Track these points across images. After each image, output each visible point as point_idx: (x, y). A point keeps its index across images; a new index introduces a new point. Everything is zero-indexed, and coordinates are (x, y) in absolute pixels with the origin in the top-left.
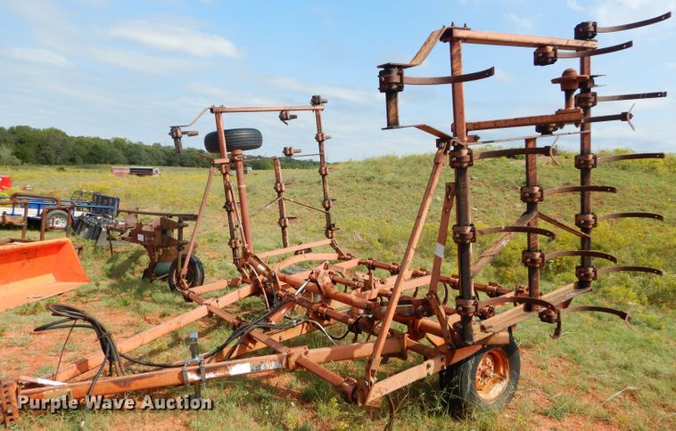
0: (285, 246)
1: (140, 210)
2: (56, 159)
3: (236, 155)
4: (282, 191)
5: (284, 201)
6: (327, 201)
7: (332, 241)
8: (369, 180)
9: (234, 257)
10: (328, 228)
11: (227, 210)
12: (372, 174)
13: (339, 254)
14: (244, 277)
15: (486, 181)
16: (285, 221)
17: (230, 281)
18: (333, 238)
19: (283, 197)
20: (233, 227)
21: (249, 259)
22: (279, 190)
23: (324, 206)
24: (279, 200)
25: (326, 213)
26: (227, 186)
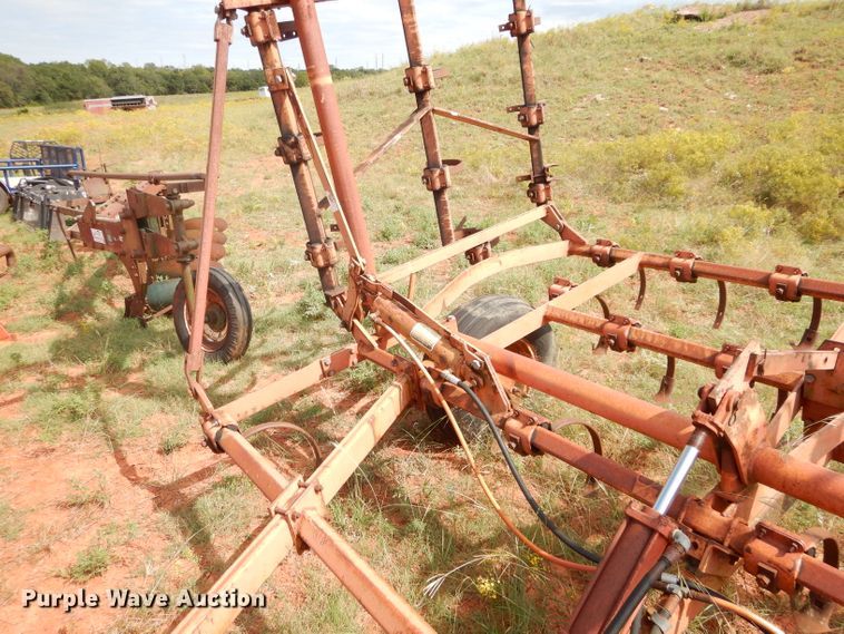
0: (446, 240)
1: (110, 171)
2: (15, 99)
4: (428, 88)
5: (435, 118)
6: (534, 110)
7: (548, 211)
8: (477, 79)
9: (327, 292)
10: (539, 179)
11: (288, 161)
12: (479, 69)
13: (571, 240)
14: (364, 344)
15: (666, 62)
16: (442, 174)
17: (329, 362)
18: (550, 203)
19: (430, 107)
20: (312, 206)
21: (379, 303)
22: (421, 86)
23: (525, 122)
24: (421, 114)
25: (531, 141)
26: (277, 85)
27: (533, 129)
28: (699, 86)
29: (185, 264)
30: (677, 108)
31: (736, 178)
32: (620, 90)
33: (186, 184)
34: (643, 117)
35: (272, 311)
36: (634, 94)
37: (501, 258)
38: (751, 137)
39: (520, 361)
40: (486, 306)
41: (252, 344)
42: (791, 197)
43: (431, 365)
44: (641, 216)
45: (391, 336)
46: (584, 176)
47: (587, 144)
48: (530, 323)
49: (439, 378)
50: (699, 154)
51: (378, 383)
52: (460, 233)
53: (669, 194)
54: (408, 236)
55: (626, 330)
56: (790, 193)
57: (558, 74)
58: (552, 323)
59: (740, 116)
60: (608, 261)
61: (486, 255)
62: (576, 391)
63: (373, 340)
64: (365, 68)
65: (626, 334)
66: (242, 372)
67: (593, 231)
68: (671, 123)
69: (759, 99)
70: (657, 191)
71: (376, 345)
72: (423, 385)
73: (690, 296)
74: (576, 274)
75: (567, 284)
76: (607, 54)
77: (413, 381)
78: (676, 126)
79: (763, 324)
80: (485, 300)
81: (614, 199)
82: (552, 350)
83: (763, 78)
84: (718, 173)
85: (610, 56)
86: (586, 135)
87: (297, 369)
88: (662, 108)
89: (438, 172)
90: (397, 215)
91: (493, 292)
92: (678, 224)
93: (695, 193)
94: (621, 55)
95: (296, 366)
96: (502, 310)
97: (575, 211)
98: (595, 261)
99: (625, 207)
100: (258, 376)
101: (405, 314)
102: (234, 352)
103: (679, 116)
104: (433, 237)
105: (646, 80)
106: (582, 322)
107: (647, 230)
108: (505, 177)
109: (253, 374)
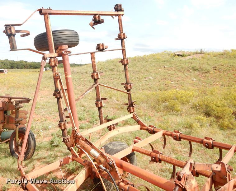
0: (101, 123)
3: (63, 50)
4: (98, 78)
5: (100, 87)
6: (129, 85)
7: (134, 115)
8: (112, 70)
9: (64, 138)
10: (130, 105)
11: (56, 97)
12: (112, 67)
13: (141, 125)
14: (74, 155)
15: (172, 68)
16: (101, 103)
17: (63, 161)
18: (134, 113)
19: (98, 83)
20: (62, 111)
21: (80, 142)
22: (96, 78)
23: (126, 88)
24: (95, 85)
25: (128, 94)
26: (56, 77)
27: (129, 91)
28: (183, 76)
29: (17, 126)
30: (177, 82)
31: (197, 106)
32: (158, 76)
33: (21, 101)
34: (166, 85)
35: (41, 143)
36: (162, 77)
37: (119, 129)
38: (202, 93)
39: (124, 163)
40: (114, 145)
41: (34, 154)
42: (216, 114)
43: (96, 163)
44: (166, 117)
45: (84, 153)
46: (147, 103)
47: (148, 92)
48: (128, 151)
49: (99, 168)
50: (184, 98)
51: (76, 170)
52: (106, 120)
53: (175, 110)
54: (87, 120)
55: (158, 155)
56: (215, 113)
57: (137, 70)
58: (135, 152)
59: (198, 86)
60: (153, 132)
61: (114, 128)
62: (142, 173)
63: (77, 154)
64: (75, 63)
65: (158, 156)
66: (30, 164)
67: (150, 121)
68: (175, 87)
69: (203, 81)
70: (171, 109)
71: (78, 156)
72: (93, 170)
73: (183, 146)
74: (144, 136)
75: (140, 139)
76: (153, 65)
77: (90, 169)
78: (177, 88)
79: (207, 157)
80: (114, 143)
81: (157, 111)
82: (135, 162)
83: (204, 75)
84: (191, 104)
85: (154, 65)
86: (147, 89)
87: (49, 164)
88: (172, 82)
89: (100, 102)
90: (84, 112)
91: (116, 140)
92: (178, 120)
93: (184, 111)
94: (158, 65)
95: (49, 163)
96: (119, 146)
97: (144, 114)
98: (149, 132)
99: (160, 114)
100: (35, 166)
101: (88, 146)
102: (28, 157)
103: (177, 85)
104: (96, 120)
105: (166, 73)
106: (144, 152)
107: (168, 122)
108: (120, 102)
109: (34, 165)
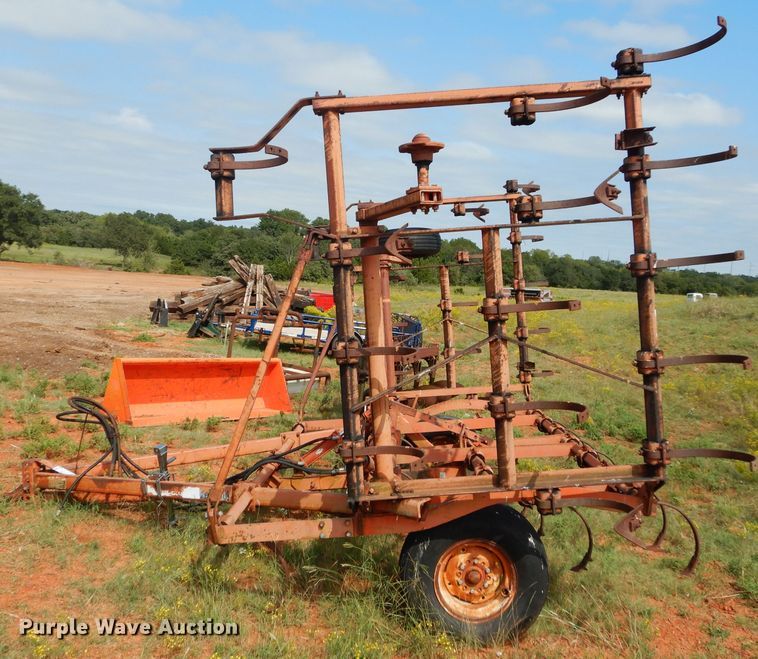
2: (460, 278)
